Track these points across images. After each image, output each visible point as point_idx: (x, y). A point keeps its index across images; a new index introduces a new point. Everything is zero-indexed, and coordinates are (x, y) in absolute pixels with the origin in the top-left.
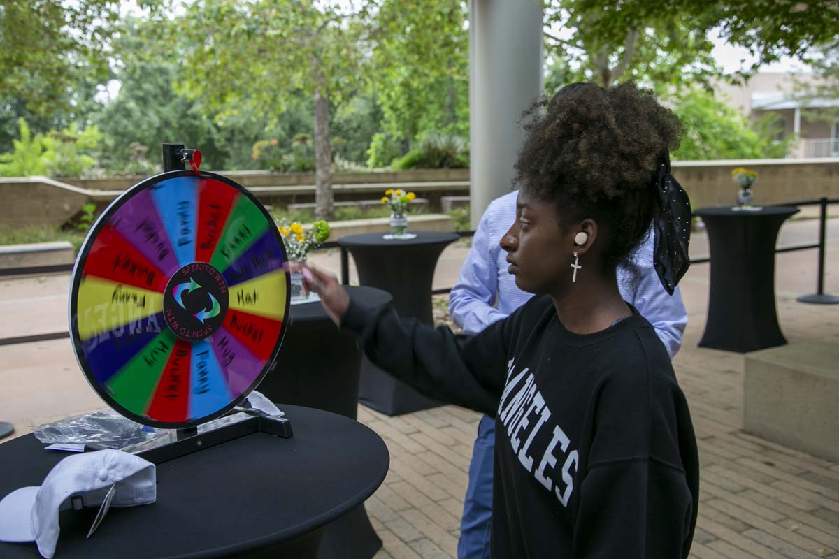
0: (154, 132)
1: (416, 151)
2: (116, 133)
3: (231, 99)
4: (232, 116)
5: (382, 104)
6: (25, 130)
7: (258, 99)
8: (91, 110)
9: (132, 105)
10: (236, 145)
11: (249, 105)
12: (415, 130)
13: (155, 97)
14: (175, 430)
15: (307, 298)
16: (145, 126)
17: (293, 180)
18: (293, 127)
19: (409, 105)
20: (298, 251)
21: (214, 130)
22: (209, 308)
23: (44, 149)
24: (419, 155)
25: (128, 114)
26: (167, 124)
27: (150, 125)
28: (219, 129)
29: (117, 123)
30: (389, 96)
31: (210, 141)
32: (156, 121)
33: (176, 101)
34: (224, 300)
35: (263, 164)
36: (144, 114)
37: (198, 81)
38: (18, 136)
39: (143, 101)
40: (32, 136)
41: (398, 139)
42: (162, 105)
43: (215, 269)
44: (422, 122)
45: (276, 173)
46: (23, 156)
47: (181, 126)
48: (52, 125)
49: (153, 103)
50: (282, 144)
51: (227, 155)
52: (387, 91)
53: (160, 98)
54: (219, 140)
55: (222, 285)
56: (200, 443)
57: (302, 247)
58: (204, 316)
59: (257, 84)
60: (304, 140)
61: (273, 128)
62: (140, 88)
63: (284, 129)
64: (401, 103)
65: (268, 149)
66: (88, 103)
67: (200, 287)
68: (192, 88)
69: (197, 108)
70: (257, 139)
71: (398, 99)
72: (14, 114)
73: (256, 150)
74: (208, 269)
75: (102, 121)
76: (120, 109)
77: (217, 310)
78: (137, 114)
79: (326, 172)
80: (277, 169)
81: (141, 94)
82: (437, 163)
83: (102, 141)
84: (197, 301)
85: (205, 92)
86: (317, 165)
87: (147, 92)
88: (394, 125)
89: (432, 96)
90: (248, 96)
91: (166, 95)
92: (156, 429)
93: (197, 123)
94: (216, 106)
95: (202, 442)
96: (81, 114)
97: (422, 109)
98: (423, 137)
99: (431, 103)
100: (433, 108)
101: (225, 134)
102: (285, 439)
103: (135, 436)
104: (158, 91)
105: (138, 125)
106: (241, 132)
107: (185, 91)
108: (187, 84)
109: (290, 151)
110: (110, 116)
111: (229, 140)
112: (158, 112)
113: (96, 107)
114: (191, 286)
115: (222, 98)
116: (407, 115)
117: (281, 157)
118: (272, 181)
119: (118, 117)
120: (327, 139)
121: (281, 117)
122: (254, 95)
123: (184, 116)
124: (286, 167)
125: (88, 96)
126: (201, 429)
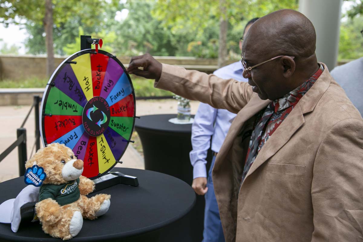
0: (141, 36)
2: (124, 36)
3: (179, 20)
4: (179, 29)
6: (81, 32)
7: (193, 20)
8: (113, 24)
9: (132, 22)
10: (181, 44)
11: (190, 23)
13: (144, 18)
16: (137, 33)
17: (207, 63)
18: (211, 36)
21: (171, 36)
25: (129, 26)
26: (148, 32)
27: (140, 32)
28: (174, 36)
29: (125, 31)
31: (169, 42)
32: (143, 31)
33: (154, 21)
35: (194, 54)
36: (137, 27)
37: (163, 11)
38: (78, 36)
39: (137, 20)
42: (147, 22)
45: (199, 59)
47: (155, 34)
48: (94, 31)
49: (142, 21)
50: (204, 44)
51: (176, 49)
53: (146, 19)
54: (173, 41)
58: (100, 123)
59: (193, 13)
60: (214, 42)
61: (201, 36)
62: (136, 13)
63: (205, 37)
65: (197, 47)
66: (112, 21)
68: (160, 14)
69: (163, 25)
70: (193, 40)
72: (77, 25)
73: (190, 47)
74: (101, 99)
75: (117, 30)
76: (127, 24)
78: (134, 27)
79: (223, 59)
80: (200, 57)
81: (136, 16)
83: (116, 40)
85: (166, 17)
86: (219, 56)
87: (140, 16)
90: (188, 19)
91: (149, 17)
93: (163, 32)
94: (171, 23)
96: (108, 26)
101: (177, 38)
104: (145, 15)
105: (134, 32)
106: (185, 37)
107: (157, 16)
108: (158, 12)
109: (208, 48)
110: (121, 28)
111: (179, 41)
112: (144, 26)
113: (115, 23)
115: (174, 19)
117: (202, 51)
118: (196, 63)
119: (125, 28)
120: (225, 42)
121: (205, 30)
122: (191, 18)
123: (157, 28)
124: (204, 56)
125: (112, 17)
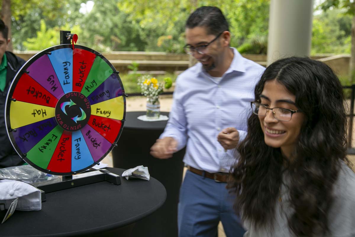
0: (109, 30)
1: (247, 44)
2: (90, 30)
3: (148, 13)
4: (148, 22)
5: (231, 18)
6: (43, 26)
7: (163, 13)
8: (77, 17)
9: (98, 15)
10: (151, 38)
11: (159, 16)
12: (248, 32)
13: (111, 11)
14: (62, 176)
15: (158, 118)
16: (104, 27)
17: (178, 58)
19: (246, 18)
20: (153, 93)
21: (140, 30)
22: (80, 115)
23: (52, 37)
24: (249, 47)
25: (96, 20)
26: (116, 26)
27: (107, 26)
28: (143, 29)
29: (91, 25)
30: (235, 14)
31: (138, 36)
32: (110, 24)
33: (121, 14)
34: (88, 111)
35: (164, 49)
36: (104, 20)
37: (130, 3)
38: (40, 30)
39: (104, 13)
40: (47, 30)
41: (239, 38)
42: (114, 15)
43: (84, 96)
44: (253, 28)
45: (170, 54)
46: (41, 40)
47: (123, 27)
48: (57, 25)
49: (109, 14)
50: (175, 38)
51: (146, 43)
52: (233, 10)
53: (114, 12)
54: (143, 35)
55: (88, 104)
56: (73, 184)
57: (156, 91)
58: (77, 119)
59: (162, 5)
61: (171, 29)
62: (103, 6)
63: (177, 30)
64: (241, 17)
65: (168, 42)
66: (77, 13)
67: (75, 104)
68: (128, 7)
69: (131, 18)
70: (163, 34)
71: (239, 14)
72: (39, 18)
73: (160, 41)
74: (80, 95)
75: (83, 23)
76: (93, 18)
77: (84, 117)
78: (101, 20)
80: (170, 52)
81: (103, 9)
82: (258, 51)
84: (74, 111)
85: (134, 9)
87: (106, 8)
88: (237, 29)
89: (259, 14)
90: (158, 12)
91: (116, 10)
92: (53, 176)
93: (131, 26)
94: (139, 17)
95: (74, 183)
96: (73, 19)
97: (253, 21)
98: (252, 37)
99: (258, 17)
100: (259, 20)
101: (147, 32)
102: (116, 186)
103: (40, 178)
104: (112, 8)
105: (101, 26)
106: (155, 31)
107: (125, 8)
108: (125, 5)
109: (179, 42)
110: (87, 21)
111: (148, 36)
112: (111, 20)
113: (80, 15)
114: (71, 103)
115: (143, 12)
116: (244, 24)
117: (172, 46)
118: (167, 58)
119: (91, 21)
121: (176, 24)
122: (161, 11)
123: (125, 22)
124: (175, 51)
125: (77, 10)
126: (75, 177)
